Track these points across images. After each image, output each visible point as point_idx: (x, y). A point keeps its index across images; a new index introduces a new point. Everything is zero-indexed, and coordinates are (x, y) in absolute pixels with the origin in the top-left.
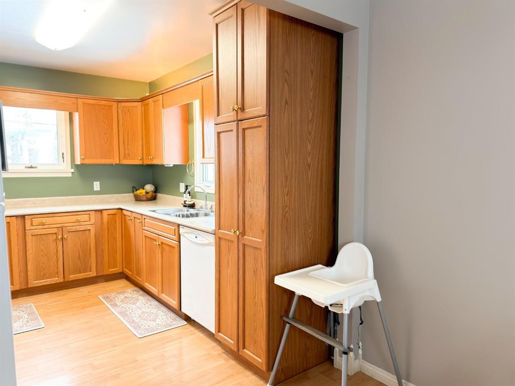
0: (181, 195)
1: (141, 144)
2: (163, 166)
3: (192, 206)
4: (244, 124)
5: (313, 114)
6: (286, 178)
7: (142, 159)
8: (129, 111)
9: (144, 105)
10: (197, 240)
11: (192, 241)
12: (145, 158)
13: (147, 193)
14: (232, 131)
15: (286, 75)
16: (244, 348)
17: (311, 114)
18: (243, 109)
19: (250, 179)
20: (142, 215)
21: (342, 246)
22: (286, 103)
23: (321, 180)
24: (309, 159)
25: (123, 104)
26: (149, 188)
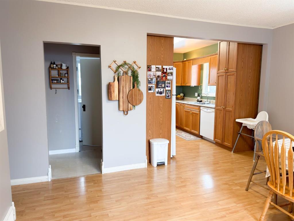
0: (196, 97)
1: (181, 78)
2: (190, 86)
3: (201, 101)
4: (228, 74)
5: (251, 71)
6: (241, 90)
7: (181, 84)
8: (177, 66)
9: (184, 64)
10: (207, 111)
11: (205, 112)
12: (182, 83)
13: (181, 97)
14: (223, 76)
15: (243, 59)
16: (224, 142)
17: (250, 70)
18: (228, 70)
19: (229, 91)
20: (184, 103)
21: (259, 112)
22: (242, 68)
23: (253, 92)
24: (249, 85)
25: (175, 63)
26: (182, 95)
